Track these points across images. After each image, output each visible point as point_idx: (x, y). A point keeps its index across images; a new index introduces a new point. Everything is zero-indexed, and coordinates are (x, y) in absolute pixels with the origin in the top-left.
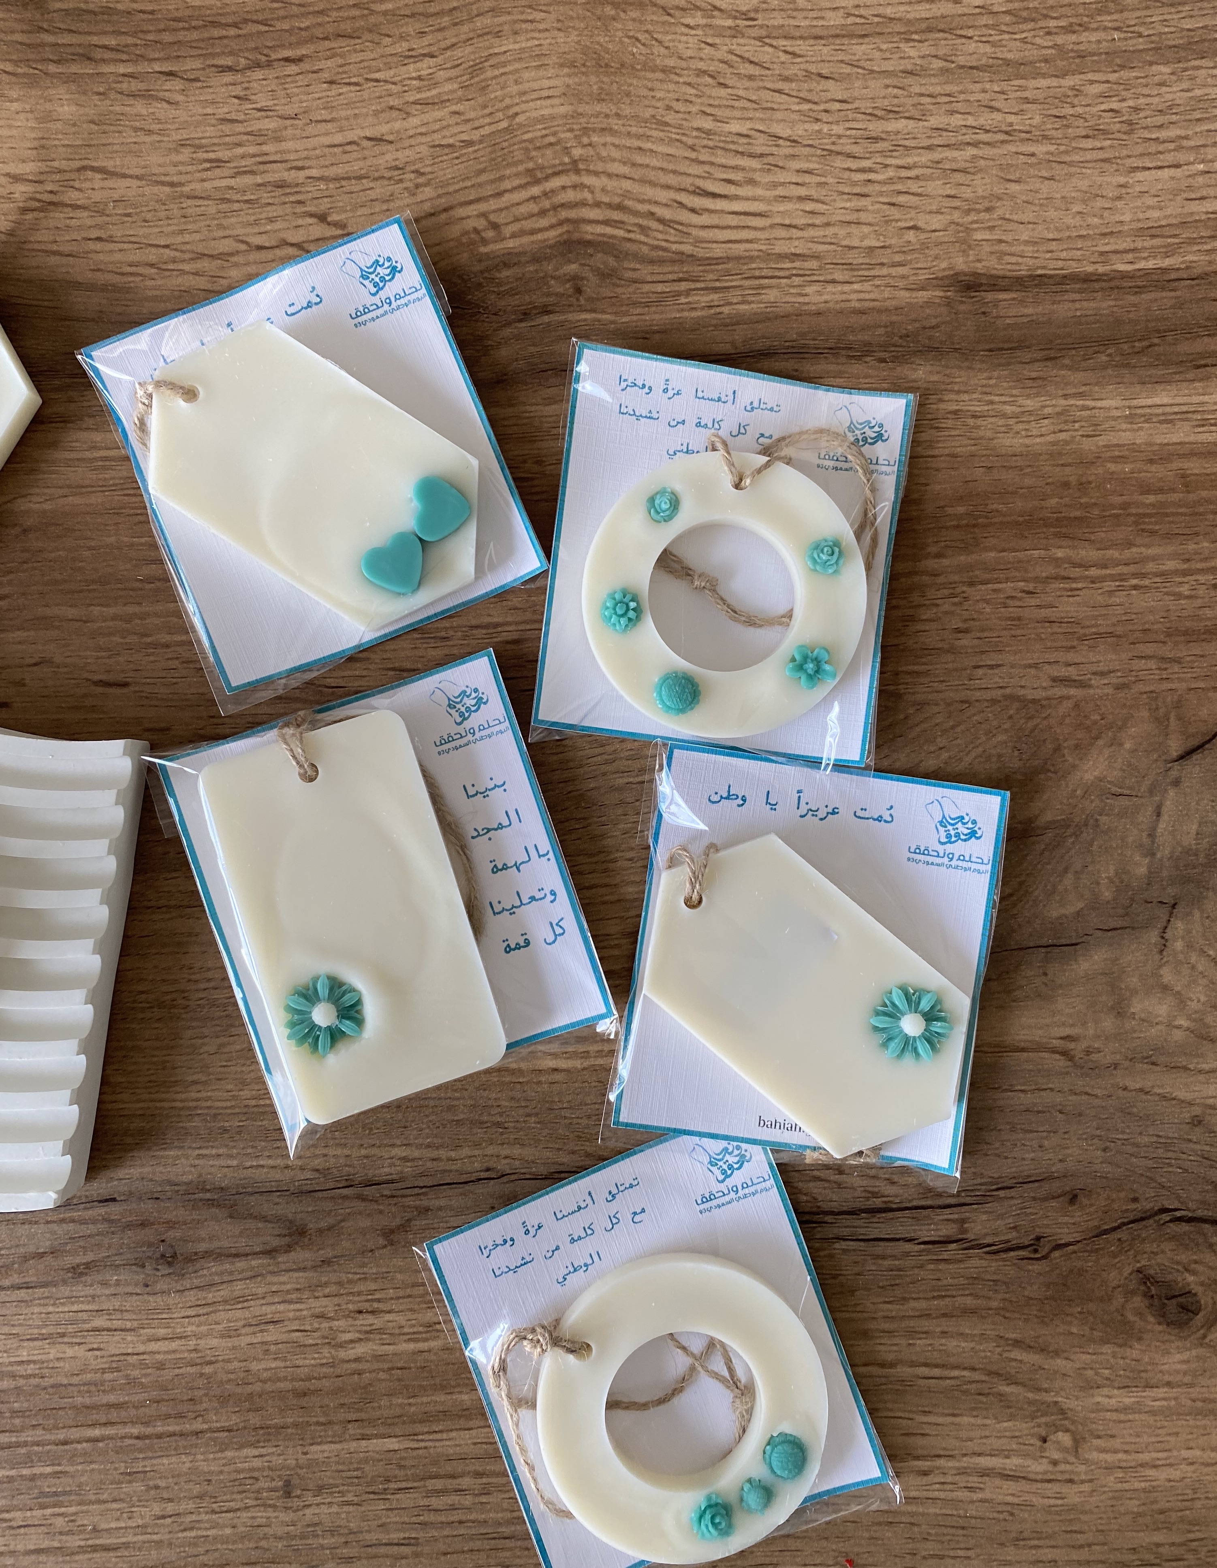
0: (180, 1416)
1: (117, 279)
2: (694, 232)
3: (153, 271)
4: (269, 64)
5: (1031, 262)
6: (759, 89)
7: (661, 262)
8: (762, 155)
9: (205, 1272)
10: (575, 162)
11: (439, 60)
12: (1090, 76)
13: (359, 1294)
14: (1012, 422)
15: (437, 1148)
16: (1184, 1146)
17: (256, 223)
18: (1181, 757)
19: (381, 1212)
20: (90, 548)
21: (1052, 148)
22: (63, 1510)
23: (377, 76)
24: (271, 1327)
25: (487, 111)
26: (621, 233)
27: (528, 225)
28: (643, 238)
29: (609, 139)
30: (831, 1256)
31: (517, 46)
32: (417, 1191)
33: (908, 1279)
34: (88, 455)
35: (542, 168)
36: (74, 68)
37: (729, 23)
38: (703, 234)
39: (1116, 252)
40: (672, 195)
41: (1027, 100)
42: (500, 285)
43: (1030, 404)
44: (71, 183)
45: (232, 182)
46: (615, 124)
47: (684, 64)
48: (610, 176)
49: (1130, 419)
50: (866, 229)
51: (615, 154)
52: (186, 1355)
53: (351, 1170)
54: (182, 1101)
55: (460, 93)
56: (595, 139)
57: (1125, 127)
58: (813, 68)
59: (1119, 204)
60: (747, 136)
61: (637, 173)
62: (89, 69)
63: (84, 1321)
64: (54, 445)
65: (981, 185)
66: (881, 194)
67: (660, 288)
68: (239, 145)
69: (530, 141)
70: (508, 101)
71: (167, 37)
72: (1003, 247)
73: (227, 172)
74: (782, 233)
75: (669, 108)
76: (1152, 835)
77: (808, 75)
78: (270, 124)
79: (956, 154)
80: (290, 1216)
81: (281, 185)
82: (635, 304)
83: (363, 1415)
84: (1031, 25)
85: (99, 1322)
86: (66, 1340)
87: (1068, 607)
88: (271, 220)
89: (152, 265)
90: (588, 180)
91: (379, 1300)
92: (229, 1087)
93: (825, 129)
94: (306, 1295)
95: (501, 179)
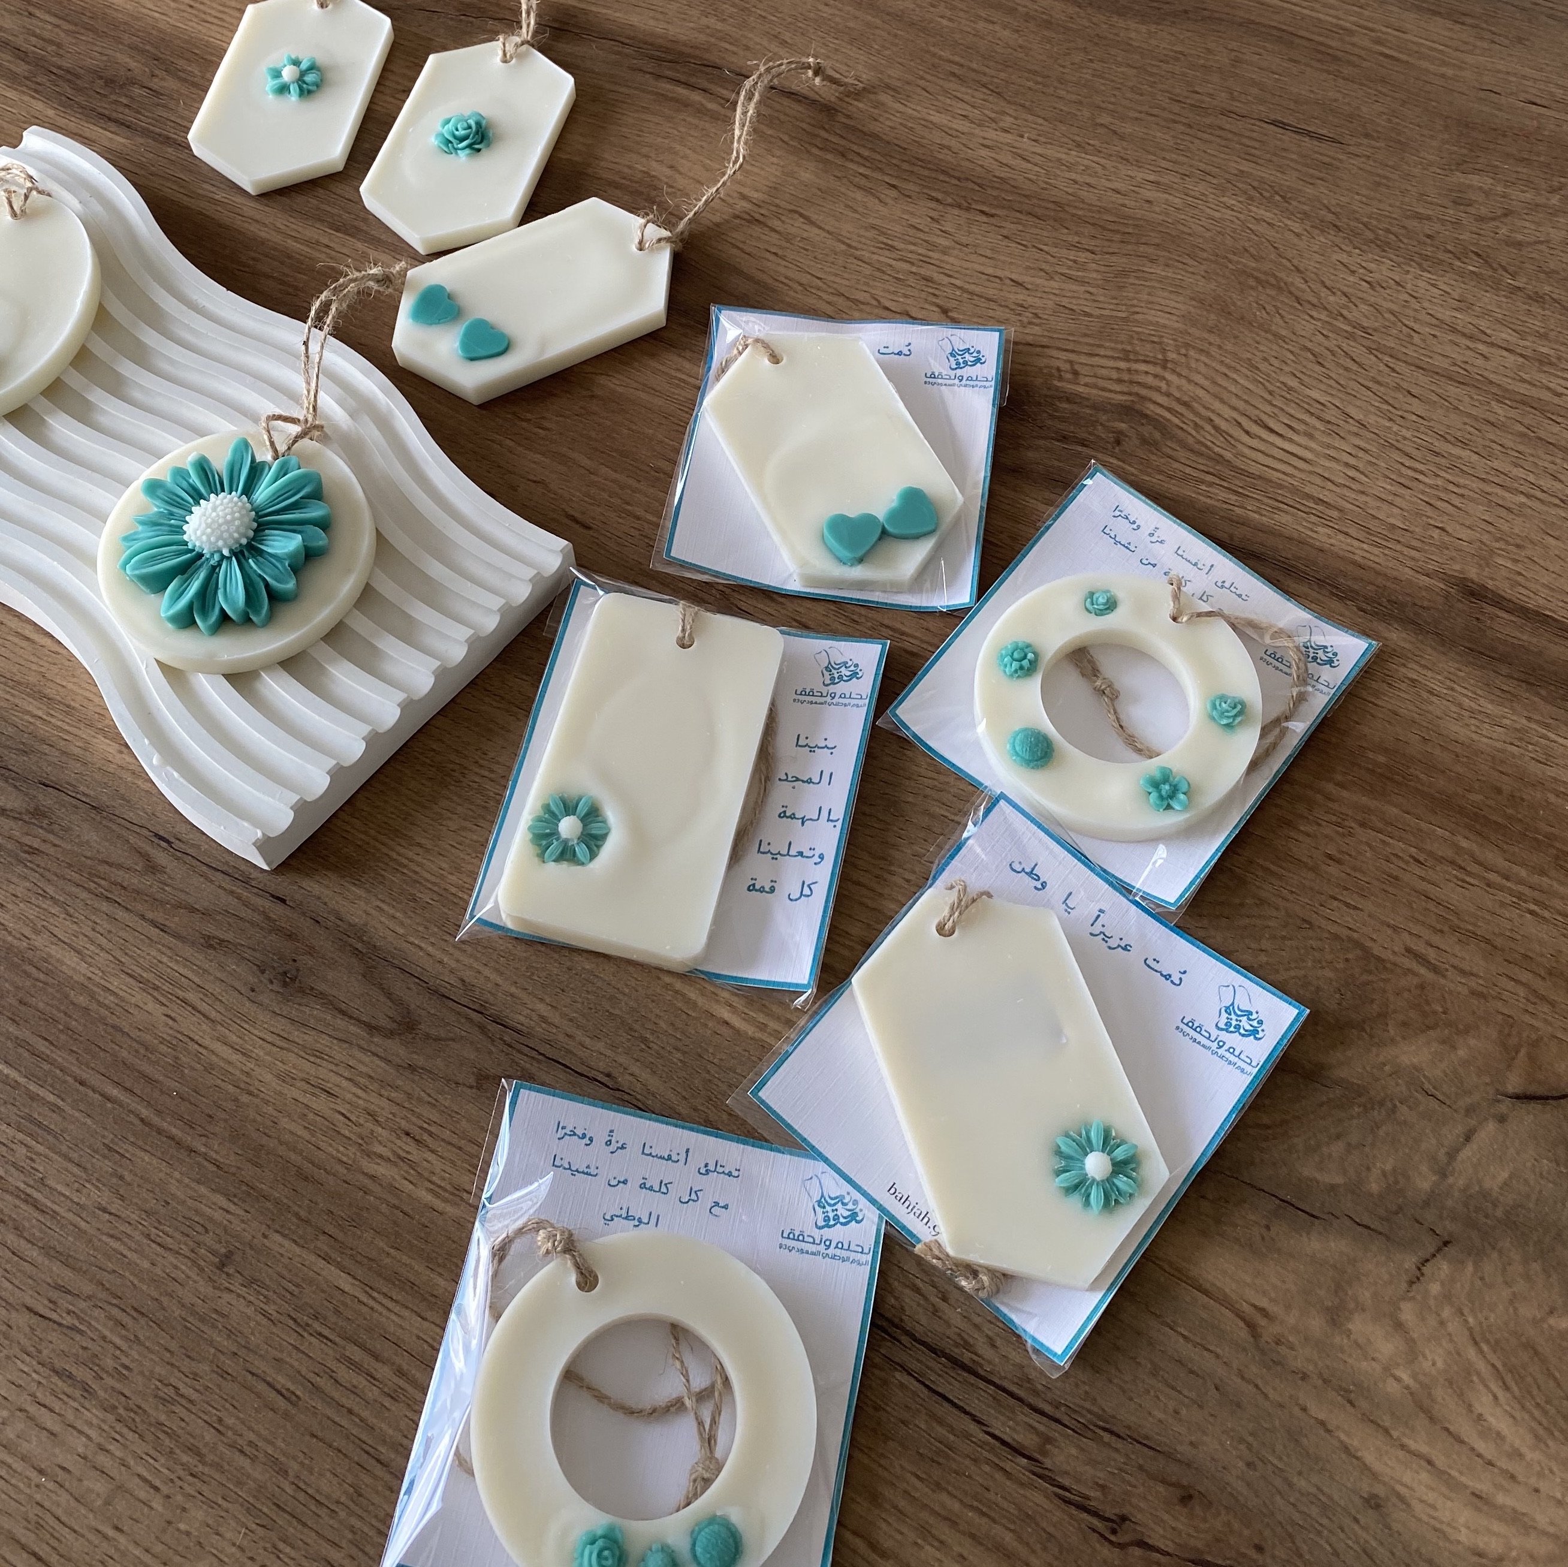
0: (191, 1125)
2: (1240, 446)
4: (968, 209)
5: (1541, 601)
6: (1350, 379)
7: (1201, 454)
8: (1329, 422)
9: (307, 1010)
10: (1165, 360)
11: (1097, 257)
13: (419, 1116)
14: (1465, 714)
15: (578, 1027)
16: (1347, 1522)
17: (895, 293)
18: (1516, 1097)
19: (490, 1053)
20: (630, 429)
23: (1043, 247)
24: (324, 1096)
25: (1114, 301)
26: (1176, 421)
27: (1102, 383)
28: (1194, 433)
29: (1203, 358)
30: (885, 1382)
31: (1163, 273)
32: (534, 1054)
33: (954, 1466)
34: (673, 373)
35: (1136, 353)
36: (829, 156)
37: (1349, 328)
38: (1247, 451)
40: (1235, 415)
42: (1057, 410)
44: (780, 216)
46: (1214, 351)
47: (1294, 338)
48: (1190, 381)
50: (1397, 511)
51: (1203, 369)
52: (238, 1073)
53: (491, 999)
54: (399, 854)
55: (1101, 282)
56: (1192, 353)
58: (1405, 385)
60: (1323, 405)
61: (1213, 389)
63: (181, 987)
64: (653, 355)
65: (1519, 526)
66: (1424, 493)
67: (1188, 470)
68: (914, 244)
69: (1138, 333)
70: (1135, 302)
71: (906, 166)
73: (894, 256)
74: (1318, 481)
75: (1265, 359)
76: (1451, 1156)
77: (1398, 388)
78: (943, 241)
79: (1506, 494)
80: (413, 1006)
81: (928, 279)
82: (1161, 472)
83: (340, 1236)
85: (192, 997)
86: (156, 994)
87: (1450, 893)
88: (906, 296)
89: (800, 284)
90: (1168, 376)
91: (431, 1134)
92: (444, 865)
93: (1395, 428)
94: (375, 1086)
95: (1099, 346)
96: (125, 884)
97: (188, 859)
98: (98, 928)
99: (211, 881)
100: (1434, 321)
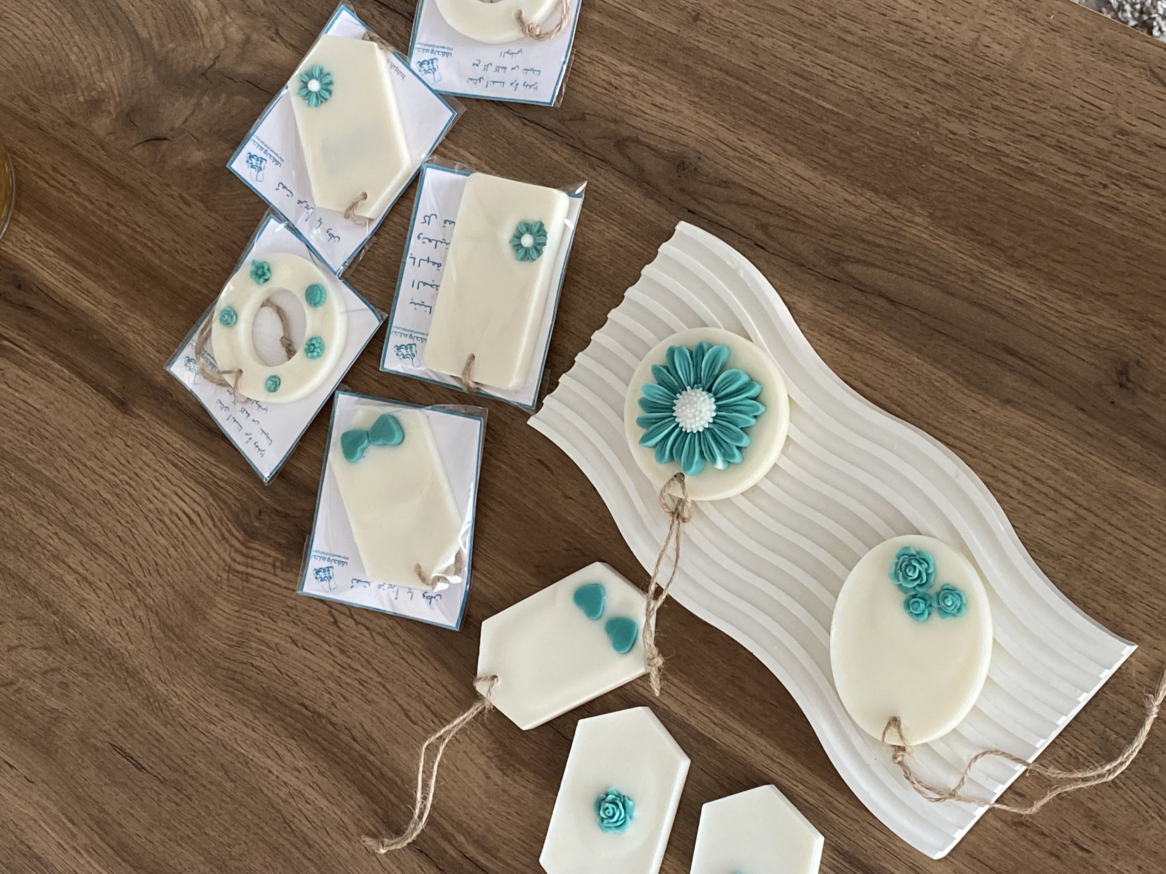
0: (722, 83)
1: (431, 659)
2: (204, 505)
3: (416, 652)
4: (314, 712)
5: (95, 398)
6: (145, 552)
7: (224, 502)
8: (161, 521)
9: (671, 149)
10: (228, 572)
11: (251, 661)
12: (31, 464)
13: (611, 97)
14: (142, 332)
15: (539, 148)
17: (362, 641)
18: (165, 139)
19: (580, 132)
20: (516, 538)
21: (61, 442)
22: (802, 66)
23: (277, 672)
24: (658, 104)
25: (247, 622)
26: (231, 526)
27: (261, 557)
28: (223, 516)
29: (210, 572)
31: (219, 643)
32: (559, 133)
35: (241, 579)
36: (390, 774)
37: (138, 590)
38: (202, 502)
39: (65, 380)
40: (203, 529)
41: (58, 471)
42: (287, 538)
43: (131, 336)
45: (362, 670)
46: (204, 578)
48: (219, 555)
49: (100, 303)
50: (143, 458)
51: (212, 563)
52: (702, 113)
55: (252, 639)
56: (215, 577)
57: (32, 433)
58: (121, 545)
59: (52, 400)
60: (161, 533)
61: (210, 549)
62: (385, 769)
63: (737, 158)
65: (94, 445)
66: (129, 470)
67: (230, 490)
68: (348, 684)
69: (238, 595)
70: (237, 620)
71: (346, 758)
72: (101, 412)
73: (360, 675)
74: (174, 480)
75: (181, 569)
76: (194, 111)
77: (124, 544)
78: (331, 684)
79: (94, 467)
80: (618, 154)
81: (343, 652)
82: (243, 489)
83: (644, 35)
84: (38, 502)
85: (731, 153)
86: (751, 153)
87: (168, 235)
88: (355, 638)
89: (414, 654)
90: (228, 559)
91: (605, 88)
93: (132, 514)
94: (634, 111)
95: (259, 586)
96: (777, 218)
97: (745, 234)
98: (787, 189)
99: (729, 221)
100: (98, 591)
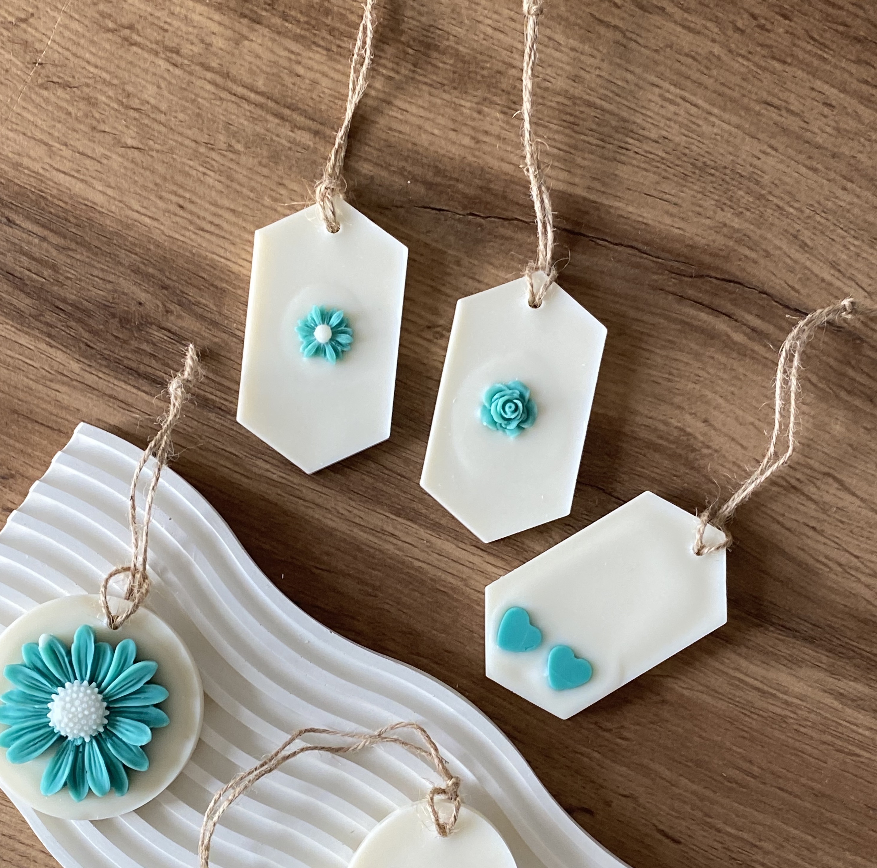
3: (839, 569)
44: (815, 481)
62: (867, 407)
89: (840, 565)
